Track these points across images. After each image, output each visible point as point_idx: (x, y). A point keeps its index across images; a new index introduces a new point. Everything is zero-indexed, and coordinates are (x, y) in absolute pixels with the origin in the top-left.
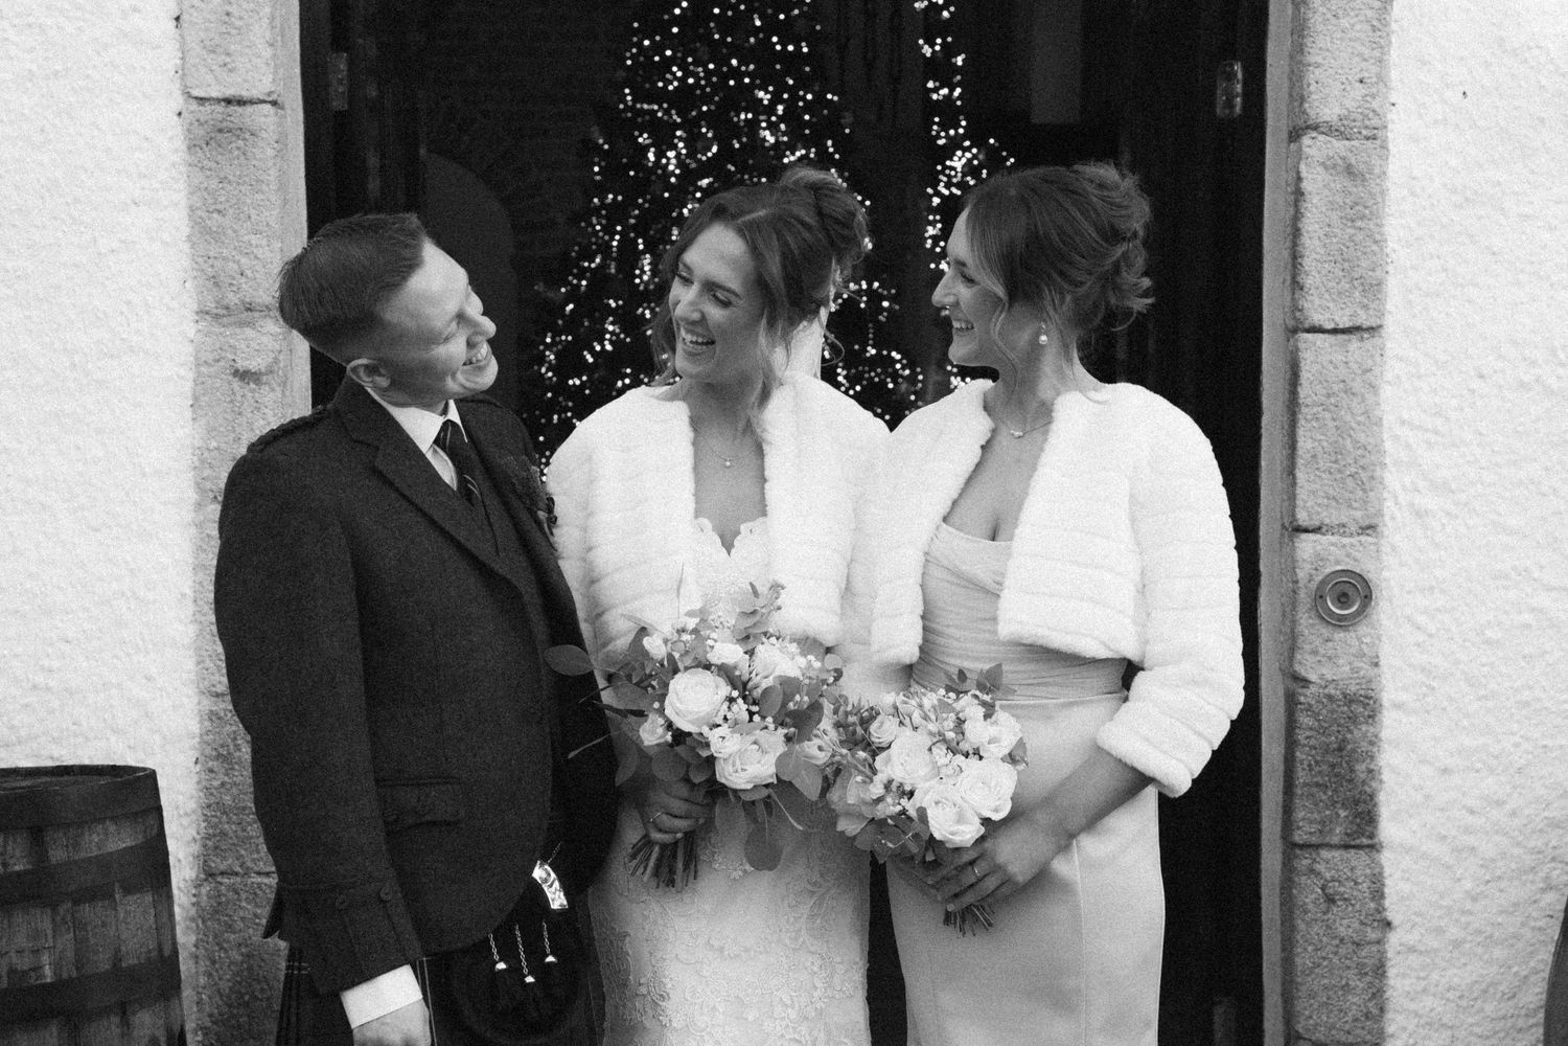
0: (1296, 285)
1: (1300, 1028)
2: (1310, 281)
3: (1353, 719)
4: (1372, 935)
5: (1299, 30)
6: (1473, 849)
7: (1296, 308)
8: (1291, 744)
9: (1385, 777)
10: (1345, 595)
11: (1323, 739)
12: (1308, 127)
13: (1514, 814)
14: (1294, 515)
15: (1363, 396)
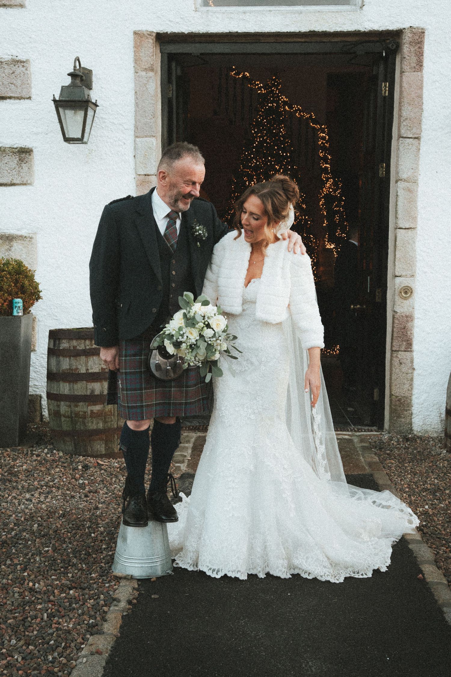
0: (396, 218)
1: (393, 393)
2: (400, 216)
3: (407, 321)
4: (410, 371)
5: (398, 157)
6: (435, 352)
7: (396, 223)
8: (393, 327)
9: (415, 334)
10: (406, 292)
11: (401, 326)
12: (399, 180)
13: (445, 343)
14: (395, 273)
15: (412, 245)
